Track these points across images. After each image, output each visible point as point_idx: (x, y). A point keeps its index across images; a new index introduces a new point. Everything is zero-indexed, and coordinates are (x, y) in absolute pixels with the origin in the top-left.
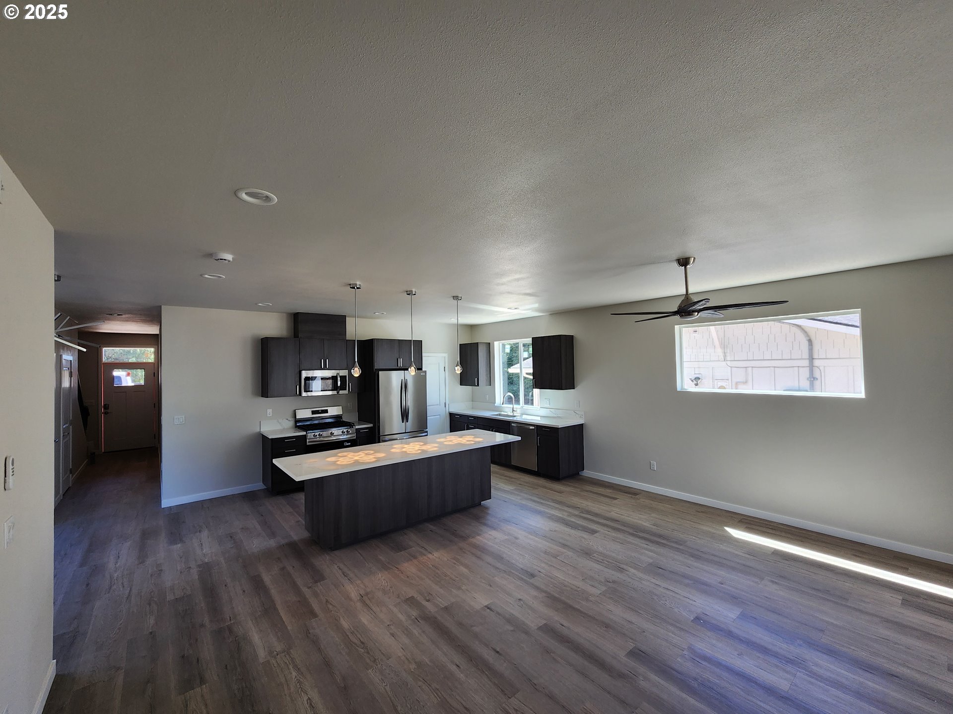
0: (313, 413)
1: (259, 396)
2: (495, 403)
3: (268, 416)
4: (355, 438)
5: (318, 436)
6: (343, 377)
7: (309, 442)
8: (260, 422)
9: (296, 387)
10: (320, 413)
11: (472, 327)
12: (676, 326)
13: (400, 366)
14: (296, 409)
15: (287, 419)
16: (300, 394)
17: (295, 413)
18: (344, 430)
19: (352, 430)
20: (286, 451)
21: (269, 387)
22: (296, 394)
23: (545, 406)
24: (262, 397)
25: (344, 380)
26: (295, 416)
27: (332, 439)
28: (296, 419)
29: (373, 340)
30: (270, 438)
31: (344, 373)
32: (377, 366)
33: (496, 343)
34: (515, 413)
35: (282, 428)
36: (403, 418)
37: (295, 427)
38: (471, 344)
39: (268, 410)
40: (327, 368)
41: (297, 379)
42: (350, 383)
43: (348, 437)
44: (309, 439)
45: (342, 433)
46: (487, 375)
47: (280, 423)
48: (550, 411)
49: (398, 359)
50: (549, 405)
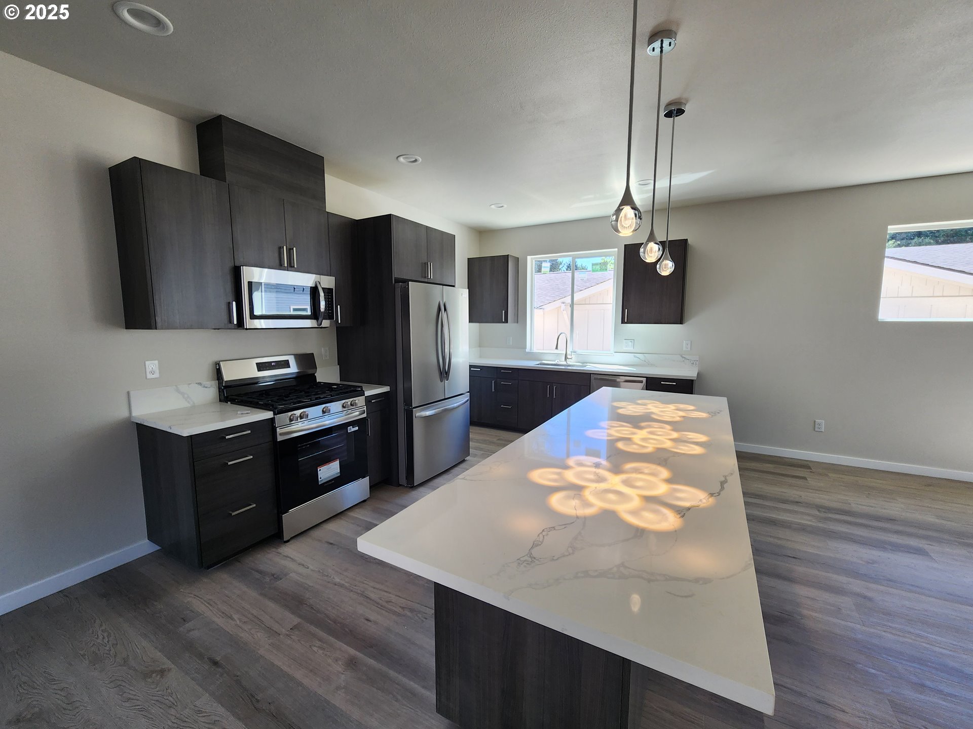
0: (261, 367)
1: (122, 328)
2: (525, 349)
3: (153, 376)
4: (365, 415)
5: (299, 418)
6: (328, 291)
7: (281, 434)
8: (128, 393)
9: (229, 305)
10: (274, 368)
11: (482, 233)
12: (889, 227)
13: (431, 277)
14: (219, 360)
15: (200, 384)
16: (241, 324)
17: (217, 369)
18: (347, 400)
19: (360, 401)
20: (230, 463)
21: (157, 302)
22: (230, 323)
23: (625, 349)
24: (126, 329)
25: (330, 297)
26: (219, 375)
27: (327, 422)
28: (224, 382)
29: (388, 217)
30: (185, 433)
31: (328, 282)
32: (397, 273)
33: (529, 258)
34: (569, 362)
35: (188, 405)
36: (441, 373)
37: (220, 401)
38: (493, 258)
39: (147, 362)
40: (295, 267)
41: (229, 286)
42: (339, 306)
43: (356, 415)
44: (282, 427)
45: (343, 407)
46: (515, 306)
47: (183, 394)
48: (635, 356)
49: (426, 264)
50: (632, 349)
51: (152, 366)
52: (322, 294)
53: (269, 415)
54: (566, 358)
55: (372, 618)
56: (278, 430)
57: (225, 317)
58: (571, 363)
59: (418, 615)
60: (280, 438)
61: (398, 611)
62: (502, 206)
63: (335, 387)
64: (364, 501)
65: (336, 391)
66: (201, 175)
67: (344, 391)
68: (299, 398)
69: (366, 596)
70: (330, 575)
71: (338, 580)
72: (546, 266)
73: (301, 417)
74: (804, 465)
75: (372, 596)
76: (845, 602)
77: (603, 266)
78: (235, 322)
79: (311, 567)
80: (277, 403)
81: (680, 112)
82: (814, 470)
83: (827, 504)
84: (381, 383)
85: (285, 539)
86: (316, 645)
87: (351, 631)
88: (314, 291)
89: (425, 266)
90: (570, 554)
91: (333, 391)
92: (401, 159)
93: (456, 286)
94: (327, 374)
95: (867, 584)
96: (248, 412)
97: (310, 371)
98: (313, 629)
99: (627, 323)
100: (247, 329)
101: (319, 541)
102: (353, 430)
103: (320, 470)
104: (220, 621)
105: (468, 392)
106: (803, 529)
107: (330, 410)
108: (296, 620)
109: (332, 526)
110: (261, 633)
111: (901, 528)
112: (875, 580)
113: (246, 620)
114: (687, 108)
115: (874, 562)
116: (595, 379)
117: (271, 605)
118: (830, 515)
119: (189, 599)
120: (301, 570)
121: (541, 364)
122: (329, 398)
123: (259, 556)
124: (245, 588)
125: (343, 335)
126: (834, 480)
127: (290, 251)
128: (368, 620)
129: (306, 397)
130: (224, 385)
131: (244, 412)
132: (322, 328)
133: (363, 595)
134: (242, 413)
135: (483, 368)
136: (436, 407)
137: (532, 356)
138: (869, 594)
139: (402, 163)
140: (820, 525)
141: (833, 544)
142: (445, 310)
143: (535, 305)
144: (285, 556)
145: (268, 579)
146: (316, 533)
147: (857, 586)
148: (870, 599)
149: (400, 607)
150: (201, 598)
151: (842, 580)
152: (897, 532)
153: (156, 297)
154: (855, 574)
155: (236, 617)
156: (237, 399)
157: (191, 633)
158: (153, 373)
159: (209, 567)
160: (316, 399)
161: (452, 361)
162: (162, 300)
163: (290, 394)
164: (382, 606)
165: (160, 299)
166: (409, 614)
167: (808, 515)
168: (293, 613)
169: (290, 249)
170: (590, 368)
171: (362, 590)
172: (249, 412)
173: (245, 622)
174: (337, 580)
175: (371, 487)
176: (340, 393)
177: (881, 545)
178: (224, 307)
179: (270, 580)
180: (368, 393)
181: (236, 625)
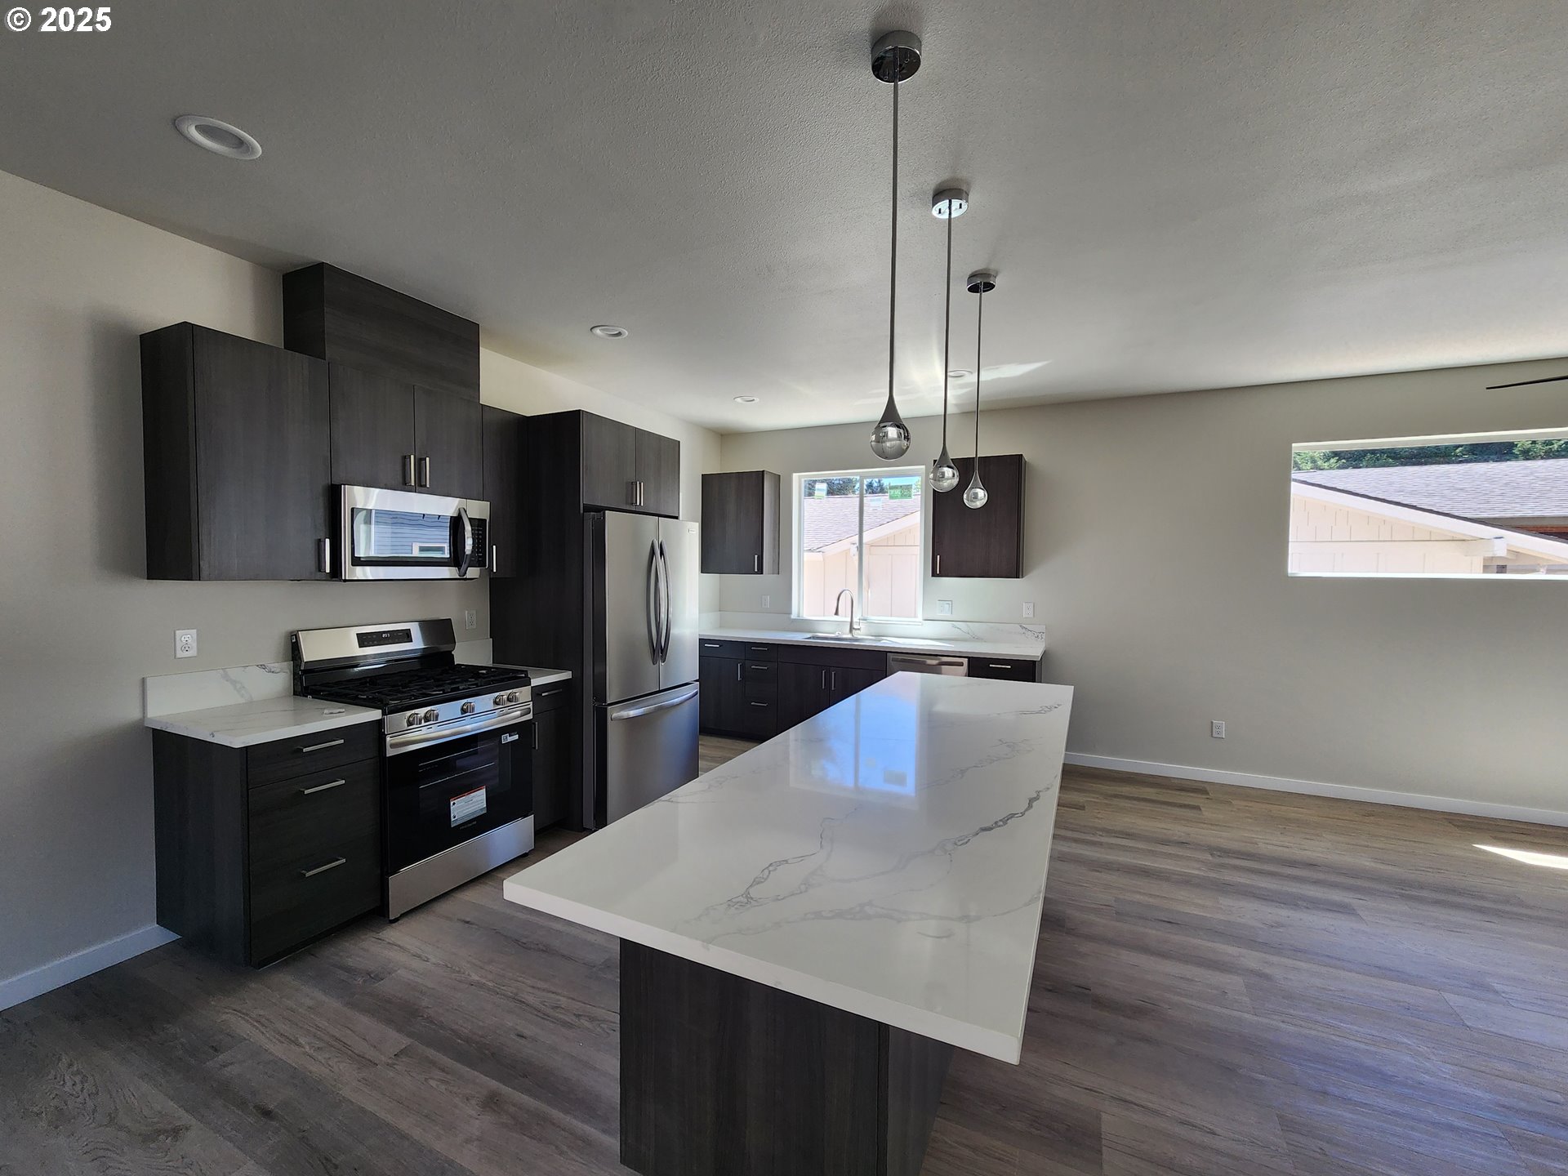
0: (364, 640)
1: (141, 577)
2: (790, 613)
3: (186, 654)
4: (530, 716)
5: (423, 721)
6: (478, 524)
7: (393, 746)
8: (143, 681)
9: (319, 545)
10: (386, 642)
11: (725, 437)
12: (1294, 445)
13: (640, 503)
14: (297, 628)
15: (263, 667)
16: (336, 573)
17: (293, 643)
18: (502, 693)
19: (523, 694)
20: (306, 792)
21: (204, 538)
22: (320, 571)
23: (939, 615)
24: (148, 579)
25: (480, 532)
26: (297, 652)
27: (468, 727)
28: (303, 664)
29: (577, 414)
30: (237, 743)
31: (478, 509)
32: (586, 499)
33: (795, 476)
34: (857, 634)
35: (242, 701)
36: (654, 651)
37: (295, 693)
38: (740, 475)
39: (177, 632)
40: (428, 486)
41: (321, 514)
42: (494, 547)
43: (515, 715)
44: (394, 734)
45: (496, 703)
46: (774, 548)
47: (234, 683)
48: (954, 626)
49: (633, 484)
50: (949, 614)
51: (187, 638)
52: (468, 528)
53: (374, 715)
54: (851, 629)
55: (526, 1032)
56: (388, 739)
57: (311, 562)
58: (859, 637)
59: (602, 1025)
60: (390, 752)
61: (570, 1021)
62: (753, 400)
63: (484, 672)
64: (525, 855)
65: (484, 678)
66: (285, 348)
67: (497, 678)
68: (425, 689)
69: (521, 1001)
70: (462, 970)
71: (477, 978)
72: (821, 488)
73: (427, 719)
74: (1199, 789)
75: (530, 999)
76: (1234, 983)
77: (906, 491)
78: (328, 570)
79: (433, 960)
80: (388, 695)
81: (989, 287)
82: (1211, 795)
83: (1225, 844)
84: (558, 667)
85: (392, 917)
86: (436, 1077)
87: (493, 1054)
88: (456, 523)
89: (632, 486)
90: (801, 893)
91: (480, 677)
92: (598, 331)
93: (681, 518)
94: (472, 651)
95: (1267, 956)
96: (341, 710)
97: (444, 648)
98: (431, 1053)
99: (940, 575)
100: (345, 581)
101: (448, 918)
102: (510, 739)
103: (454, 804)
104: (277, 1050)
105: (696, 681)
106: (1186, 881)
107: (473, 709)
108: (405, 1041)
109: (469, 895)
110: (345, 1064)
111: (1321, 876)
112: (1277, 949)
113: (321, 1045)
114: (998, 282)
115: (1279, 925)
116: (894, 660)
117: (364, 1021)
118: (1226, 861)
119: (224, 1017)
120: (416, 964)
121: (814, 638)
122: (474, 688)
123: (347, 944)
124: (319, 995)
125: (500, 592)
126: (1238, 809)
127: (420, 462)
128: (521, 1036)
129: (437, 686)
130: (302, 668)
131: (334, 711)
132: (466, 579)
133: (515, 999)
134: (331, 711)
135: (724, 644)
136: (646, 704)
137: (802, 625)
138: (1267, 971)
139: (597, 336)
140: (1212, 875)
141: (1226, 902)
142: (662, 553)
143: (806, 546)
144: (389, 943)
145: (360, 980)
146: (444, 907)
147: (1251, 959)
148: (1267, 977)
149: (575, 1014)
150: (247, 1015)
151: (1230, 950)
152: (1316, 882)
153: (204, 529)
154: (1250, 941)
155: (302, 1041)
156: (323, 691)
157: (229, 1068)
158: (186, 648)
159: (262, 964)
160: (453, 690)
161: (673, 631)
162: (213, 536)
163: (410, 682)
164: (544, 1014)
165: (210, 534)
166: (587, 1024)
167: (1197, 860)
168: (399, 1031)
169: (421, 459)
170: (888, 643)
171: (515, 991)
172: (344, 710)
173: (318, 1048)
174: (475, 977)
175: (536, 833)
176: (492, 681)
177: (1293, 902)
178: (311, 546)
179: (365, 981)
180: (536, 682)
181: (305, 1053)
